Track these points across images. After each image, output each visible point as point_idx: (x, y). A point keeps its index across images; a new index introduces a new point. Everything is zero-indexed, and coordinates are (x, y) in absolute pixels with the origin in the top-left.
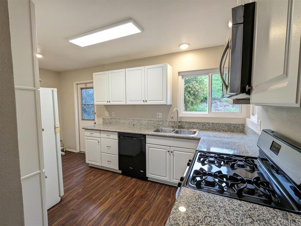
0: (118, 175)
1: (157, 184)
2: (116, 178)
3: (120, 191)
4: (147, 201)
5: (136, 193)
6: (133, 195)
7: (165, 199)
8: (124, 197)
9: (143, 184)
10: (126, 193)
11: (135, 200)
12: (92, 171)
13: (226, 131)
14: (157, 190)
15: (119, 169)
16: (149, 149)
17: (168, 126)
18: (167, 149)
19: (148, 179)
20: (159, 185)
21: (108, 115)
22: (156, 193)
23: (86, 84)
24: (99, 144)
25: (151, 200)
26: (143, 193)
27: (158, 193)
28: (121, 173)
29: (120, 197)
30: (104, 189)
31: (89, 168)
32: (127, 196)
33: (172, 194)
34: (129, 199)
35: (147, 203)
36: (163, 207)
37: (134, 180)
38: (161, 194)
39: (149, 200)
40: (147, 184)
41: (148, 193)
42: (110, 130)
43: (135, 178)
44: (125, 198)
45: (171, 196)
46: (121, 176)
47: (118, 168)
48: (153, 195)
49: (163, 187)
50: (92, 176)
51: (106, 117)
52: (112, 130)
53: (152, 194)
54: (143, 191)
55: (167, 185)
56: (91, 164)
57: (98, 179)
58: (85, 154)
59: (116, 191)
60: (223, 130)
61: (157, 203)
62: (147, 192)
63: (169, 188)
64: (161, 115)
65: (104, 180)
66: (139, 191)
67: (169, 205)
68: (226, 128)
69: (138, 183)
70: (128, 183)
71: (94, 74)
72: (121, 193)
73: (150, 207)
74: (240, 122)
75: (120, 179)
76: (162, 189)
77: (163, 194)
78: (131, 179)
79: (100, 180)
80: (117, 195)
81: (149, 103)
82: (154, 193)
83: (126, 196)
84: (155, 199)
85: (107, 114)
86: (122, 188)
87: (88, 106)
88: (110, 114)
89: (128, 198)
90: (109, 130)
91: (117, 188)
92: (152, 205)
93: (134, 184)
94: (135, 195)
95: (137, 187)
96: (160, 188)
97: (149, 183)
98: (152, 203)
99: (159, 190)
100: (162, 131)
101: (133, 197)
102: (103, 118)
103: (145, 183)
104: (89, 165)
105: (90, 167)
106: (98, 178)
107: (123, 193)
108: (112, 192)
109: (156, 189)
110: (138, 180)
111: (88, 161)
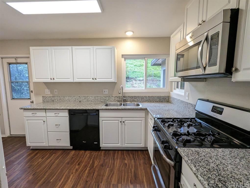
0: (70, 151)
1: (110, 151)
2: (69, 155)
3: (78, 166)
4: (108, 168)
5: (95, 163)
6: (93, 166)
7: (122, 162)
8: (85, 170)
9: (98, 154)
10: (86, 166)
11: (97, 170)
12: (37, 154)
13: (158, 102)
14: (112, 157)
15: (71, 146)
16: (103, 122)
17: (114, 101)
18: (119, 120)
19: (101, 149)
20: (112, 151)
21: (49, 93)
22: (113, 159)
23: (16, 59)
24: (44, 124)
25: (112, 166)
26: (101, 162)
27: (115, 159)
28: (72, 148)
29: (81, 171)
30: (60, 169)
31: (31, 151)
32: (88, 169)
33: (125, 156)
34: (91, 171)
35: (109, 170)
36: (123, 168)
37: (88, 153)
38: (117, 158)
39: (109, 166)
40: (101, 153)
41: (106, 161)
42: (59, 108)
43: (88, 150)
44: (87, 171)
45: (126, 158)
46: (73, 152)
47: (69, 145)
48: (111, 161)
49: (117, 152)
50: (39, 158)
51: (46, 96)
52: (61, 108)
53: (109, 161)
54: (101, 160)
55: (119, 150)
56: (32, 146)
57: (49, 160)
58: (25, 137)
59: (74, 167)
60: (156, 101)
61: (117, 168)
62: (104, 160)
63: (122, 152)
64: (107, 91)
65: (56, 159)
66: (98, 161)
67: (127, 166)
68: (158, 99)
69: (93, 154)
70: (84, 156)
71: (31, 48)
72: (80, 167)
73: (113, 172)
74: (167, 95)
75: (74, 155)
76: (116, 155)
77: (119, 159)
78: (85, 152)
79: (51, 160)
80: (77, 170)
81: (98, 80)
82: (111, 159)
83: (86, 169)
84: (114, 164)
85: (47, 92)
86: (79, 163)
87: (17, 84)
88: (52, 92)
89: (89, 170)
90: (57, 108)
91: (75, 163)
92: (114, 171)
93: (90, 156)
94: (95, 165)
95: (94, 158)
96: (114, 154)
97: (103, 152)
98: (113, 169)
99: (114, 156)
100: (110, 105)
101: (94, 168)
102: (43, 96)
103: (99, 153)
104: (31, 148)
105: (32, 149)
106: (47, 159)
107: (83, 167)
108: (71, 169)
109: (111, 155)
110: (92, 151)
111: (29, 144)
